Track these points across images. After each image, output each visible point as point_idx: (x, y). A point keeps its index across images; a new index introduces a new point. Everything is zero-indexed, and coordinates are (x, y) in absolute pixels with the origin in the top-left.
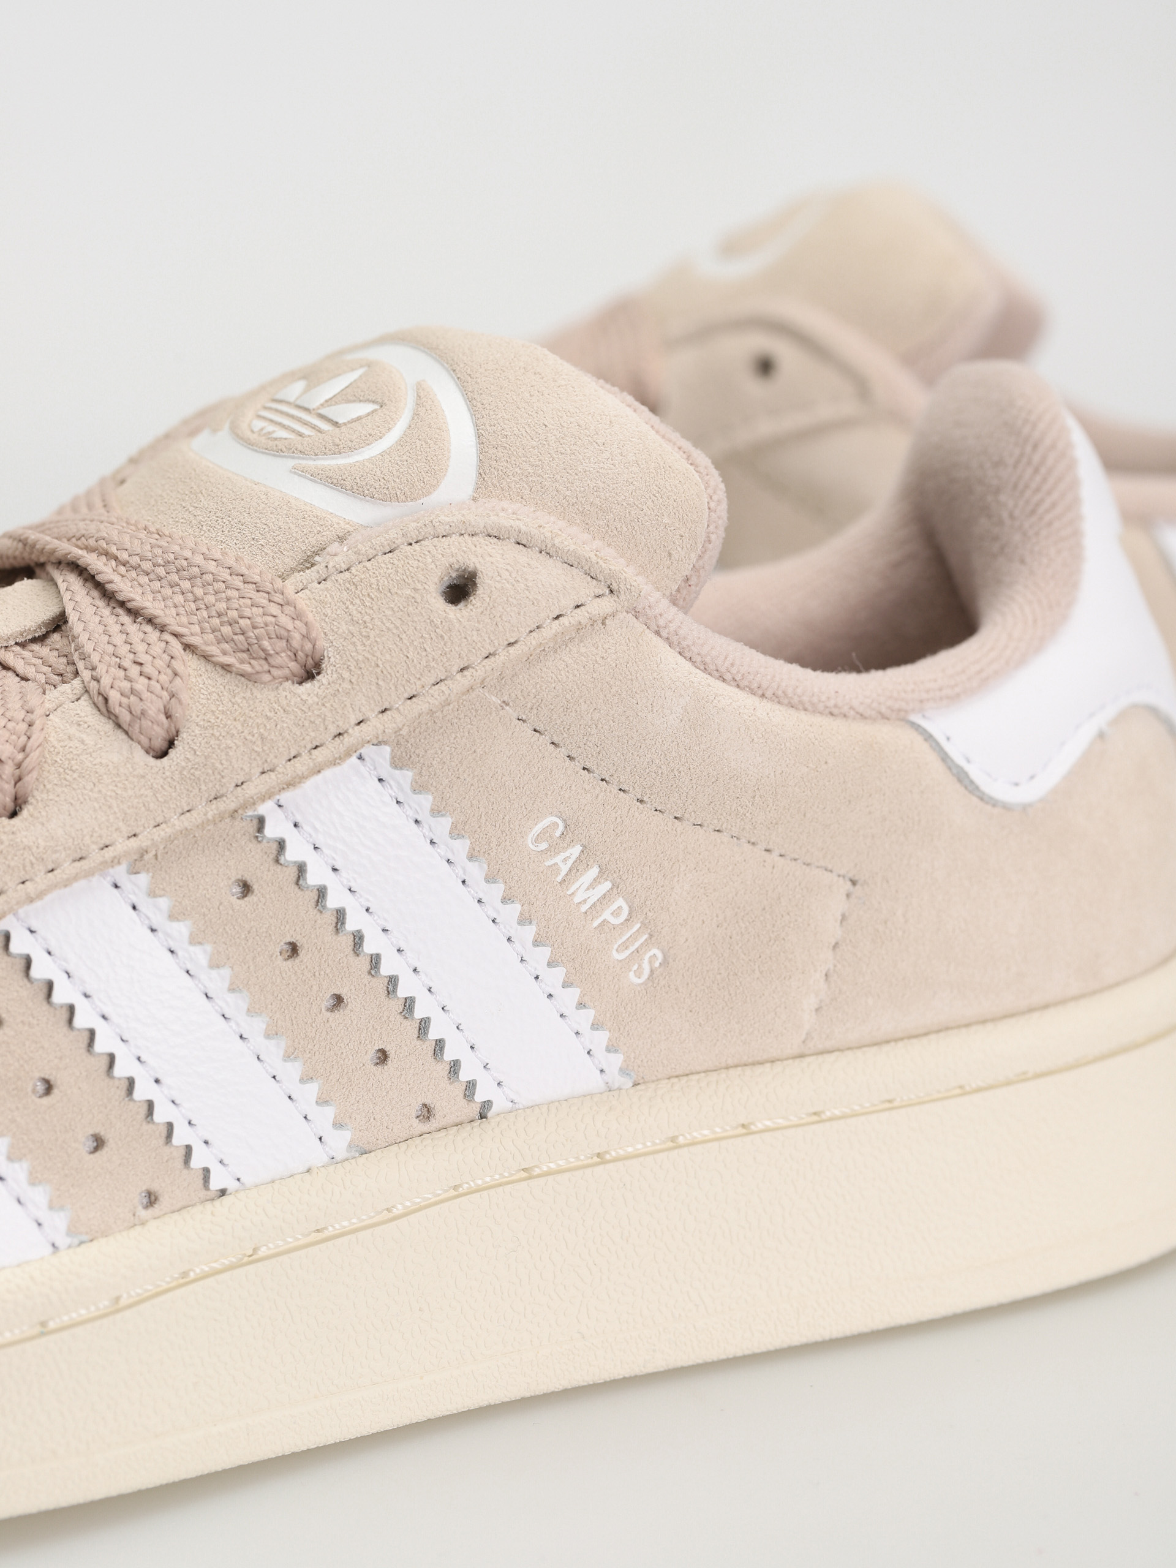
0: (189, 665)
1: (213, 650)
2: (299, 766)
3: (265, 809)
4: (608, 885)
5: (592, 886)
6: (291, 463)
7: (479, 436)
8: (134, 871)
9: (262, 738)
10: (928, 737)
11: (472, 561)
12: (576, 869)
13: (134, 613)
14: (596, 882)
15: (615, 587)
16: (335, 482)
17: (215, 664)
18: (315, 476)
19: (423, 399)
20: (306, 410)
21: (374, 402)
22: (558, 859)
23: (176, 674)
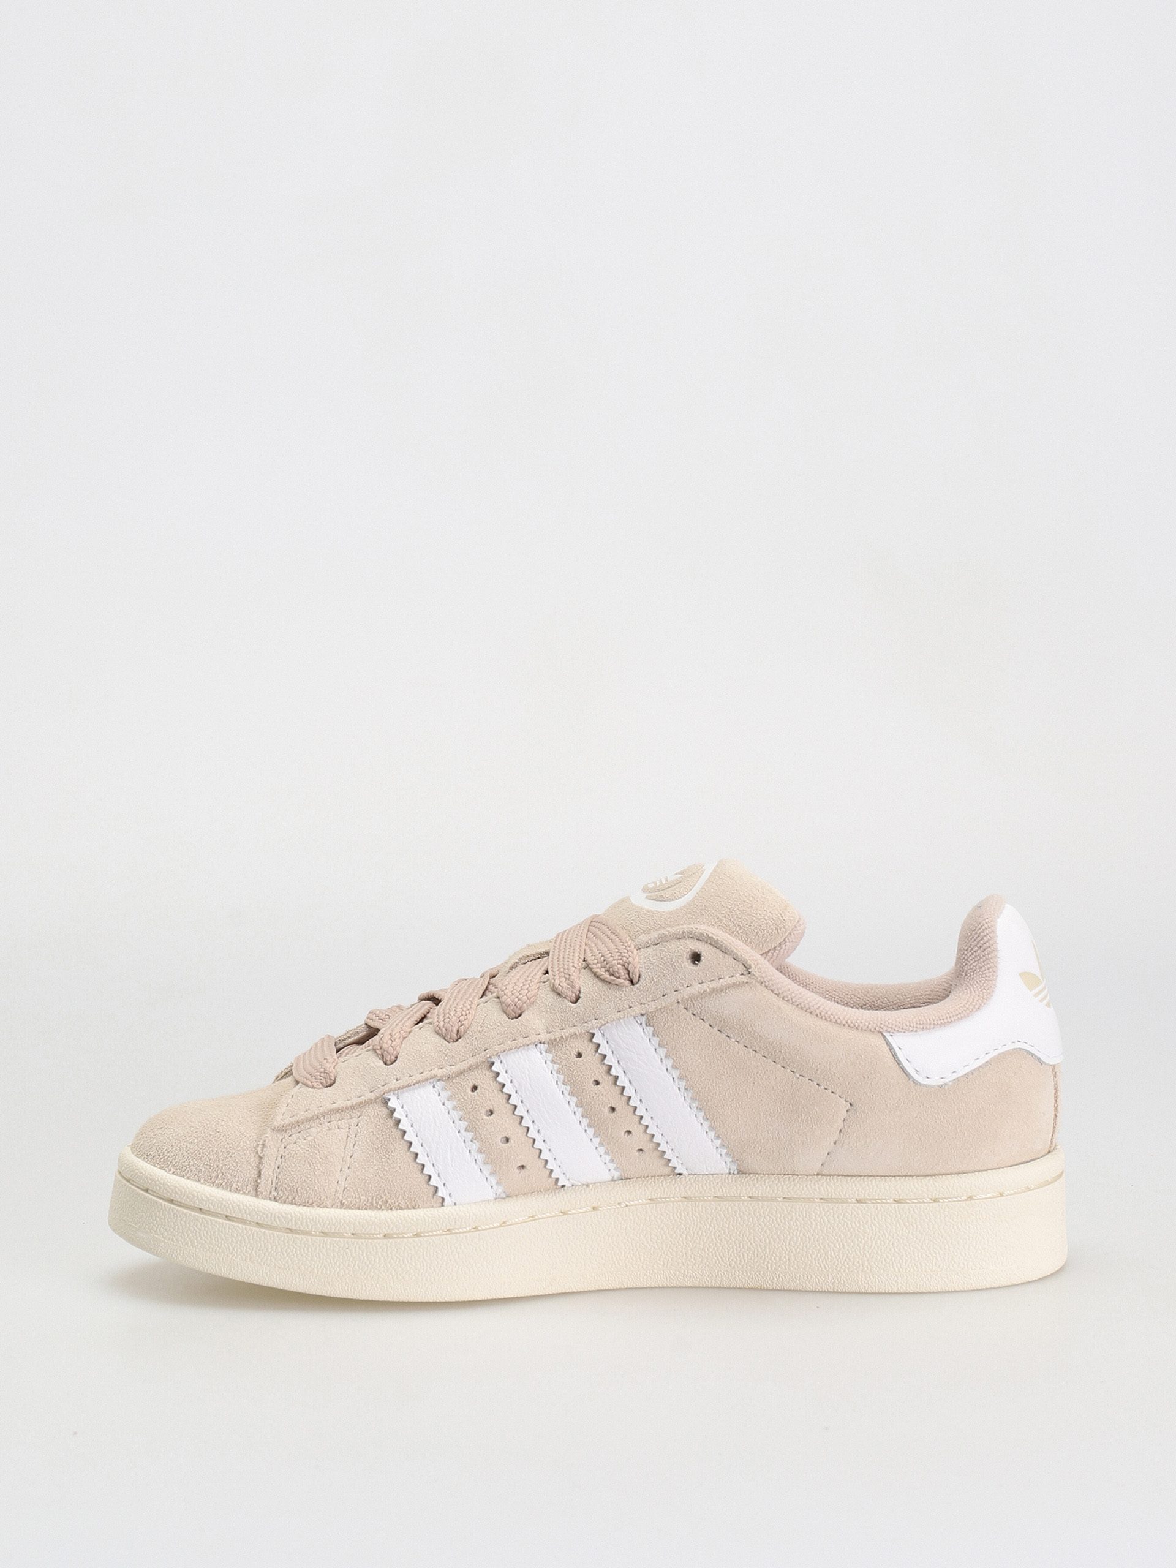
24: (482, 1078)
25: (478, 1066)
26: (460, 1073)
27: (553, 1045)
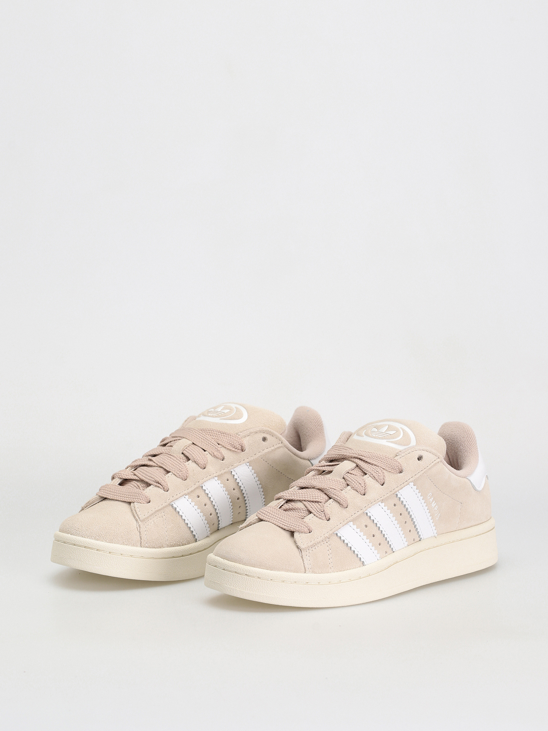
0: (384, 471)
1: (387, 469)
2: (402, 486)
3: (397, 493)
4: (436, 504)
5: (434, 504)
6: (386, 441)
7: (415, 435)
8: (382, 503)
9: (397, 482)
10: (469, 480)
11: (422, 454)
12: (432, 501)
13: (372, 464)
14: (434, 503)
15: (439, 457)
16: (395, 443)
17: (388, 471)
18: (392, 442)
19: (403, 430)
20: (382, 432)
21: (395, 431)
22: (431, 500)
23: (383, 473)
24: (199, 492)
25: (197, 488)
26: (192, 491)
27: (219, 477)
